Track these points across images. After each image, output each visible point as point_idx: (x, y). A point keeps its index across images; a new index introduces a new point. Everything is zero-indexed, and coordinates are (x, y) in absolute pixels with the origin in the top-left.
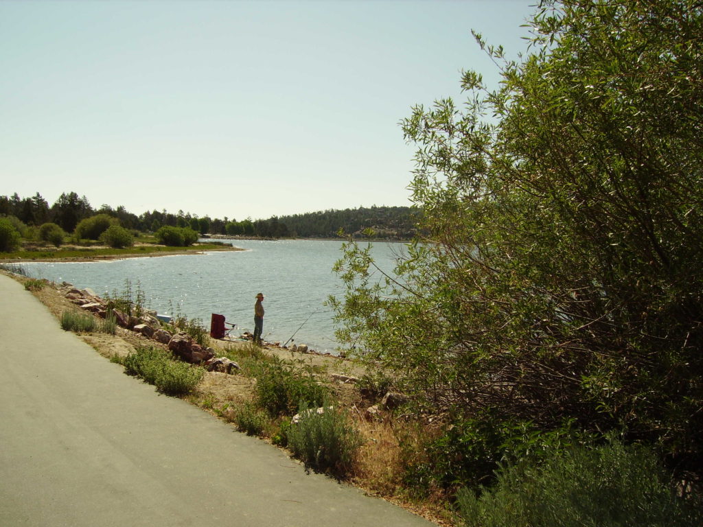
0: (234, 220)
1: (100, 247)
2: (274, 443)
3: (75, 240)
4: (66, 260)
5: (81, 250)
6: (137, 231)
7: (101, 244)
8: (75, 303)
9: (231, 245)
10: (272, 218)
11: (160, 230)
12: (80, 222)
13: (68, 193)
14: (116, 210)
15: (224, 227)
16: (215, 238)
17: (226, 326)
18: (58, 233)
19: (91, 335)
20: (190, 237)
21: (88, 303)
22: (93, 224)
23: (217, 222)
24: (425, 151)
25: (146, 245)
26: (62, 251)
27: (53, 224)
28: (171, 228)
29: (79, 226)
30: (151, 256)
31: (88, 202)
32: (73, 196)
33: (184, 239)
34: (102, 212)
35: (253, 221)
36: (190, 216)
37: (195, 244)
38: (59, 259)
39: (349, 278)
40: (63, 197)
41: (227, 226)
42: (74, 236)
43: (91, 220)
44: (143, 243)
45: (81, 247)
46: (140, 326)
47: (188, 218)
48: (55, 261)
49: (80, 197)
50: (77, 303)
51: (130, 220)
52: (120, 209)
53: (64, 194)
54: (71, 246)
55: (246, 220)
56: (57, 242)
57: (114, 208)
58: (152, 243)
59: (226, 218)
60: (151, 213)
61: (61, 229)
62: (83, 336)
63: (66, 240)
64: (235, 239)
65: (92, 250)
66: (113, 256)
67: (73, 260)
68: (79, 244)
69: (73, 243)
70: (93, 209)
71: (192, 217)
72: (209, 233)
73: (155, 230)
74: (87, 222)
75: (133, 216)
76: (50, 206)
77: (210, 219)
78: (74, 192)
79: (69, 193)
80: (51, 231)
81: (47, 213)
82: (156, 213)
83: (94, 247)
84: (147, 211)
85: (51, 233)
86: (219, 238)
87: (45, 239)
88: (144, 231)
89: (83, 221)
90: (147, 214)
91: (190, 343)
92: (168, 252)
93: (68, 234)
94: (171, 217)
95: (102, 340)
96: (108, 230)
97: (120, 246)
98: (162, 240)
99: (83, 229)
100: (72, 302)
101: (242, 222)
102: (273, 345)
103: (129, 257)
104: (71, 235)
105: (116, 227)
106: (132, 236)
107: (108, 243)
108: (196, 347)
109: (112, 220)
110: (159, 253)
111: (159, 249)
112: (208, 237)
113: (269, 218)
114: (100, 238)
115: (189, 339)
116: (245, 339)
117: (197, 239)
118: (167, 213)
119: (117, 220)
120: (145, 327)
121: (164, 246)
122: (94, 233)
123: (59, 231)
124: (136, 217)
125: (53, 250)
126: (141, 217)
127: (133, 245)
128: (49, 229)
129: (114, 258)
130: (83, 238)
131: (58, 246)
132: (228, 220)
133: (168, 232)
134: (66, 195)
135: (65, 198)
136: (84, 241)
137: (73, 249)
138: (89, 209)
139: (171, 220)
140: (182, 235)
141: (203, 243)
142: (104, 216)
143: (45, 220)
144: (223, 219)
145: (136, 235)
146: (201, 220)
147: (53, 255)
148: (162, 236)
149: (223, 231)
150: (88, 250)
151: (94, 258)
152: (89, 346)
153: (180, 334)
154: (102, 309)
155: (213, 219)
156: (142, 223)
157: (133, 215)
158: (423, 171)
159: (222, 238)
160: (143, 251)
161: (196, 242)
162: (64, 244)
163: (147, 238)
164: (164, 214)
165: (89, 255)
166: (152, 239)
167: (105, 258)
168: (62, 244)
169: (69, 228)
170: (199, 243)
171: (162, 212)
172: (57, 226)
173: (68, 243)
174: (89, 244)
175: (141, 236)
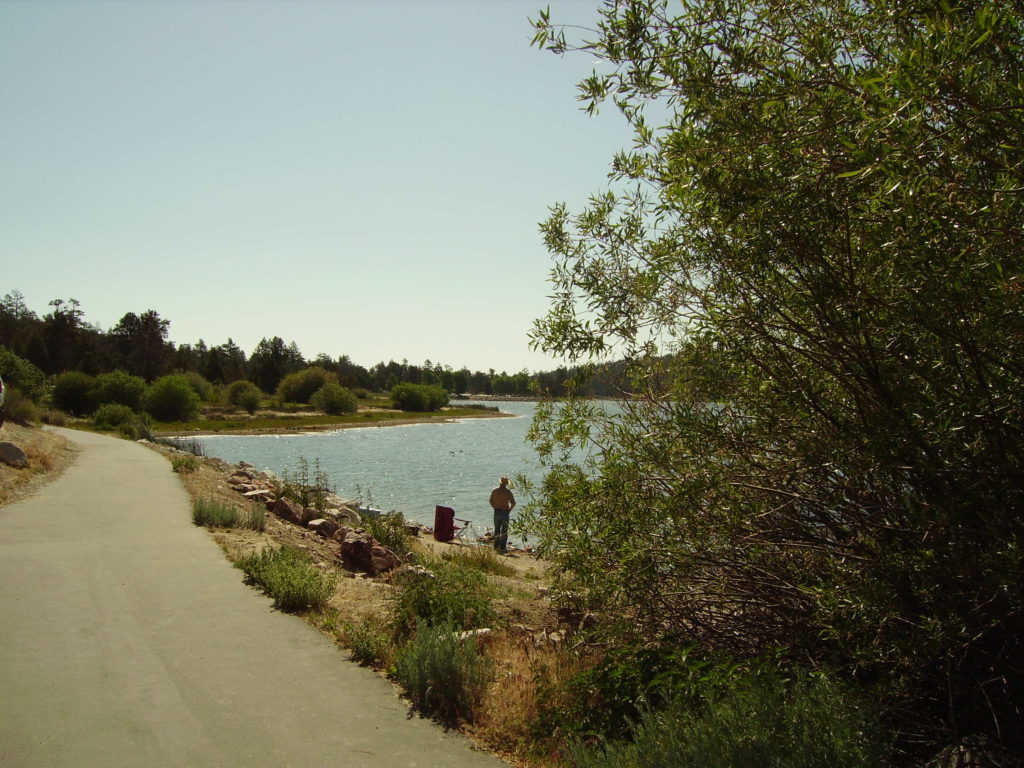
0: (504, 374)
1: (310, 414)
2: (389, 677)
3: (277, 403)
4: (261, 432)
5: (283, 418)
6: (364, 390)
7: (312, 409)
8: (237, 490)
9: (496, 409)
10: (559, 369)
11: (394, 389)
12: (284, 378)
13: (270, 338)
14: (338, 361)
15: (489, 384)
16: (474, 399)
17: (456, 523)
18: (251, 394)
19: (229, 532)
20: (437, 397)
21: (254, 489)
22: (302, 381)
23: (479, 375)
24: (565, 267)
25: (373, 410)
26: (257, 419)
27: (246, 382)
28: (410, 386)
29: (283, 383)
30: (379, 426)
31: (299, 351)
32: (278, 342)
33: (428, 401)
34: (317, 364)
35: (531, 374)
36: (441, 368)
37: (445, 409)
38: (251, 430)
39: (545, 450)
40: (263, 344)
41: (493, 382)
42: (276, 398)
43: (299, 377)
44: (371, 407)
45: (283, 414)
46: (317, 522)
47: (438, 370)
48: (245, 434)
49: (287, 344)
50: (239, 490)
51: (356, 375)
52: (344, 360)
53: (264, 340)
54: (270, 412)
55: (521, 373)
56: (251, 407)
57: (335, 358)
58: (383, 407)
59: (492, 371)
60: (386, 364)
61: (257, 389)
62: (218, 533)
63: (263, 404)
64: (504, 400)
65: (298, 418)
66: (326, 425)
67: (270, 432)
68: (281, 409)
69: (273, 408)
70: (306, 361)
71: (444, 369)
72: (467, 392)
73: (389, 389)
74: (293, 379)
75: (361, 370)
76: (248, 356)
77: (469, 372)
78: (278, 337)
79: (272, 339)
80: (242, 392)
81: (241, 366)
82: (393, 365)
83: (301, 414)
84: (380, 362)
85: (242, 395)
86: (481, 399)
87: (235, 403)
88: (375, 390)
89: (288, 377)
90: (381, 367)
91: (370, 545)
92: (404, 420)
93: (268, 396)
94: (413, 369)
95: (241, 538)
96: (321, 390)
97: (338, 411)
98: (398, 403)
99: (287, 388)
100: (234, 489)
101: (515, 376)
102: (522, 551)
103: (348, 427)
104: (272, 397)
105: (333, 385)
106: (354, 398)
107: (322, 409)
108: (377, 550)
109: (327, 375)
110: (392, 421)
111: (392, 416)
112: (467, 398)
113: (555, 369)
114: (310, 401)
115: (368, 539)
116: (484, 542)
117: (447, 401)
118: (409, 364)
119: (334, 375)
120: (323, 523)
121: (400, 411)
122: (302, 395)
123: (255, 391)
124: (365, 371)
125: (246, 418)
126: (372, 370)
127: (355, 410)
128: (240, 388)
129: (327, 428)
130: (287, 401)
131: (251, 413)
132: (495, 373)
133: (407, 390)
134: (267, 340)
135: (267, 346)
136: (287, 405)
137: (272, 417)
138: (301, 360)
139: (413, 374)
140: (425, 395)
141: (456, 406)
142: (318, 370)
143: (238, 377)
144: (487, 372)
145: (362, 397)
146: (456, 373)
147: (244, 425)
148: (397, 397)
149: (488, 391)
150: (293, 418)
151: (298, 429)
152: (217, 546)
153: (356, 532)
154: (272, 497)
155: (473, 372)
156: (373, 379)
157: (361, 367)
158: (566, 295)
159: (486, 399)
160: (369, 419)
161: (446, 404)
162: (261, 409)
163: (378, 400)
164: (404, 366)
165: (293, 425)
166: (385, 401)
167: (314, 429)
168: (257, 409)
169: (269, 387)
170: (450, 406)
171: (401, 363)
172: (252, 384)
173: (266, 409)
174: (295, 410)
175: (370, 398)
